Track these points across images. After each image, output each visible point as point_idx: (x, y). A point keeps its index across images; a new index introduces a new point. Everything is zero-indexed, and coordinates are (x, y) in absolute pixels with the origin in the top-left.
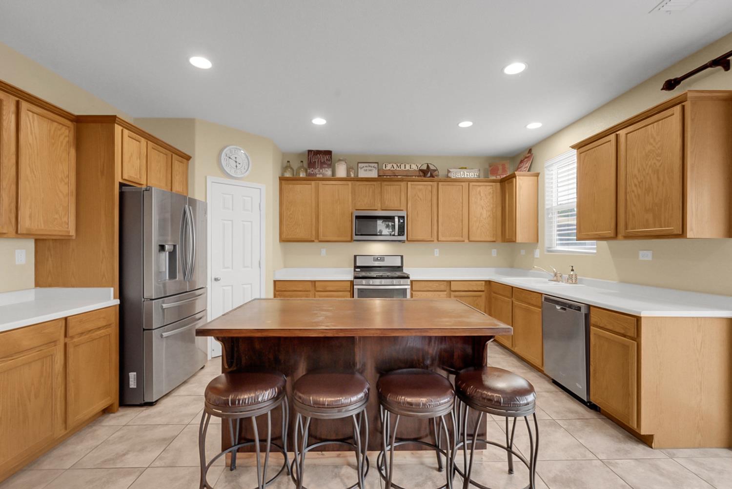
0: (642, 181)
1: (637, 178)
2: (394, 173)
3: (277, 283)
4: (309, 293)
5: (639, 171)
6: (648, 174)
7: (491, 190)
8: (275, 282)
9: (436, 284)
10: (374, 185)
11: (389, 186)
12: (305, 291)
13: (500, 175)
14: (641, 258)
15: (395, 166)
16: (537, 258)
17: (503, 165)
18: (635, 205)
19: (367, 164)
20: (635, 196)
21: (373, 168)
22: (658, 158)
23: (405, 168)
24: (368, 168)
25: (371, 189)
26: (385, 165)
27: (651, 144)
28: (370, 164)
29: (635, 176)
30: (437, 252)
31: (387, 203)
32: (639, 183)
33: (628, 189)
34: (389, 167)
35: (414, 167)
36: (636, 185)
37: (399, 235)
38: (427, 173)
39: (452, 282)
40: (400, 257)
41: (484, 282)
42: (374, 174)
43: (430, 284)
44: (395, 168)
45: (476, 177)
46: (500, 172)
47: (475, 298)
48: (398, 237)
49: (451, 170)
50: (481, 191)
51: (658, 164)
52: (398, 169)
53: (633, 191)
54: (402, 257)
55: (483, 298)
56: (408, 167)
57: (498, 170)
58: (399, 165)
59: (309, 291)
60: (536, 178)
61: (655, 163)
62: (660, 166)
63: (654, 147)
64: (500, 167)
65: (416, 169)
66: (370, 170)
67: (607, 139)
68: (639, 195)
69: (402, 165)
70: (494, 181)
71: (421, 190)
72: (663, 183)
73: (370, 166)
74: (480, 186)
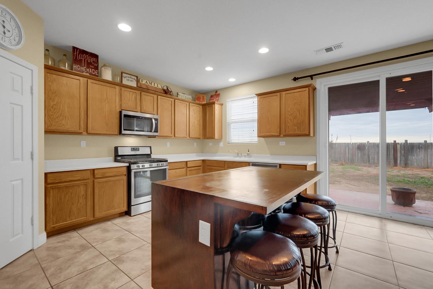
0: (292, 114)
1: (290, 112)
2: (147, 87)
3: (49, 175)
4: (88, 181)
5: (291, 109)
6: (295, 111)
7: (199, 110)
8: (46, 174)
9: (180, 164)
10: (136, 93)
11: (146, 96)
12: (83, 180)
13: (201, 102)
14: (280, 145)
15: (148, 82)
16: (221, 147)
17: (203, 97)
18: (289, 123)
19: (129, 76)
20: (289, 120)
21: (133, 80)
22: (299, 106)
23: (154, 86)
24: (130, 79)
25: (133, 95)
26: (142, 80)
27: (296, 100)
28: (132, 77)
29: (289, 111)
30: (168, 144)
31: (144, 108)
32: (291, 115)
33: (286, 116)
34: (144, 82)
35: (160, 87)
36: (289, 115)
37: (154, 132)
38: (166, 92)
39: (188, 162)
40: (149, 147)
41: (201, 161)
42: (134, 84)
43: (177, 164)
44: (148, 84)
45: (191, 100)
46: (201, 100)
47: (198, 170)
48: (154, 133)
49: (179, 94)
50: (195, 109)
51: (299, 108)
52: (150, 85)
53: (288, 117)
54: (150, 147)
55: (201, 170)
56: (156, 86)
57: (200, 99)
58: (150, 83)
59: (88, 179)
60: (221, 106)
61: (298, 107)
62: (300, 109)
63: (297, 101)
64: (202, 97)
65: (161, 88)
66: (131, 81)
67: (276, 94)
68: (291, 119)
69: (152, 83)
70: (200, 104)
71: (165, 102)
72: (301, 116)
73: (131, 78)
74: (194, 106)
